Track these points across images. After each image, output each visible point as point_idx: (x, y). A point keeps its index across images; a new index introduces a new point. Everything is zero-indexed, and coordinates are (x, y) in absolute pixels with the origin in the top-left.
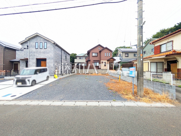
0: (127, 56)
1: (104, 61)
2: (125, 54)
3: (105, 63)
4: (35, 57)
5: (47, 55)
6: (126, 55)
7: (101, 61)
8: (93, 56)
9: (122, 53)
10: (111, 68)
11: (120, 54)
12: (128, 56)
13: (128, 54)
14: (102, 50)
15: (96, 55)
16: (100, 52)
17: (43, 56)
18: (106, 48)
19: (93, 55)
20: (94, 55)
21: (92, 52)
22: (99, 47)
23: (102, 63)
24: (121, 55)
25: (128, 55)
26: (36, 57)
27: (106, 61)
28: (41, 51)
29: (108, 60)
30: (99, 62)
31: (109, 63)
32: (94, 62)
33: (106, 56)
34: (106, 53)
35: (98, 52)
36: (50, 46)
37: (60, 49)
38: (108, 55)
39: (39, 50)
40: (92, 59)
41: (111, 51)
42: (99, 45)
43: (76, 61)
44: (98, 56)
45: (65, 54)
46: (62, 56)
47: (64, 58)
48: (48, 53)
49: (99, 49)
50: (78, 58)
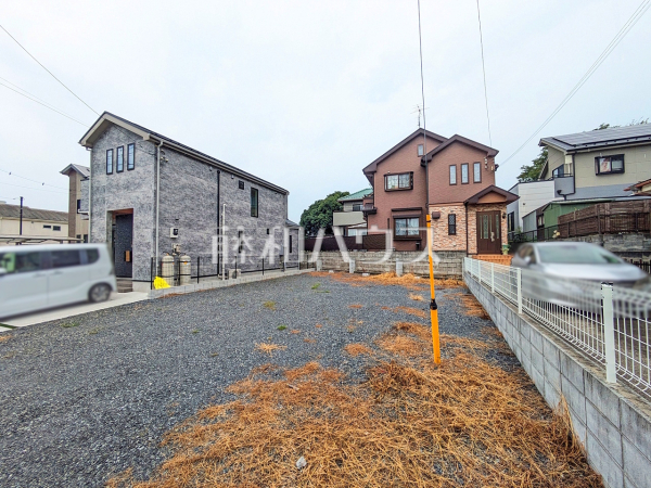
0: (612, 172)
1: (445, 211)
2: (597, 159)
3: (452, 217)
4: (106, 206)
5: (134, 194)
6: (605, 166)
7: (432, 210)
8: (388, 191)
9: (568, 160)
10: (488, 247)
11: (561, 168)
12: (622, 171)
13: (621, 158)
14: (435, 154)
15: (405, 183)
16: (424, 164)
17: (123, 202)
18: (458, 141)
19: (390, 187)
20: (393, 182)
21: (384, 169)
22: (421, 140)
23: (436, 217)
24: (568, 170)
25: (617, 165)
26: (106, 208)
27: (459, 211)
28: (121, 183)
29: (468, 205)
30: (421, 214)
31: (475, 218)
32: (395, 219)
33: (459, 181)
34: (459, 165)
35: (415, 166)
36: (143, 155)
37: (206, 169)
38: (471, 178)
39: (116, 176)
40: (385, 205)
41: (486, 153)
42: (421, 134)
43: (339, 218)
44: (412, 188)
45: (247, 191)
46: (224, 198)
47: (236, 206)
48: (139, 185)
49: (421, 153)
50: (346, 207)
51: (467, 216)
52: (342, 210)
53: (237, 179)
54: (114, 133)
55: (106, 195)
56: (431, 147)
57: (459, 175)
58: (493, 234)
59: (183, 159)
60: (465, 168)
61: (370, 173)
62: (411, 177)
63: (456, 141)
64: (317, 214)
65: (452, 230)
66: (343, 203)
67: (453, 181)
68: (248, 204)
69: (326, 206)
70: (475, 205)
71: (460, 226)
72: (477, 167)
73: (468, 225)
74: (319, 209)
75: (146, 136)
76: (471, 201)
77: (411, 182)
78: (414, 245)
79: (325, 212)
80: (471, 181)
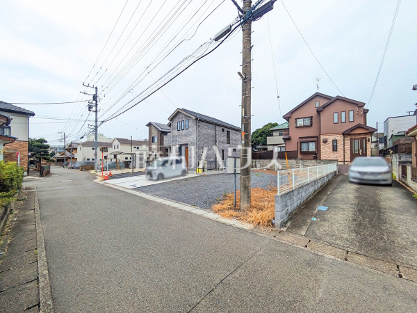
1: (330, 138)
3: (335, 141)
5: (189, 138)
7: (322, 138)
8: (297, 127)
14: (325, 107)
15: (308, 122)
16: (319, 112)
17: (184, 141)
18: (339, 99)
19: (298, 125)
20: (300, 122)
21: (295, 116)
22: (317, 99)
23: (325, 141)
27: (340, 138)
28: (183, 134)
29: (344, 134)
30: (316, 140)
31: (349, 142)
32: (301, 142)
33: (340, 121)
34: (340, 113)
35: (313, 113)
36: (192, 124)
37: (211, 126)
38: (347, 119)
39: (181, 131)
40: (295, 135)
41: (357, 105)
42: (317, 95)
43: (270, 140)
44: (312, 125)
45: (226, 132)
46: (217, 137)
47: (221, 140)
48: (190, 135)
49: (317, 105)
50: (275, 134)
51: (344, 140)
52: (272, 135)
53: (222, 128)
54: (180, 115)
55: (177, 138)
56: (324, 102)
57: (340, 117)
58: (361, 151)
59: (204, 123)
60: (343, 114)
61: (287, 117)
62: (311, 119)
63: (338, 99)
64: (257, 137)
65: (335, 149)
66: (273, 131)
67: (336, 121)
68: (226, 138)
69: (263, 132)
70: (349, 135)
71: (340, 146)
72: (351, 113)
73: (345, 146)
74: (258, 134)
75: (194, 118)
76: (346, 133)
77: (311, 122)
78: (312, 156)
79: (262, 136)
80: (347, 121)
